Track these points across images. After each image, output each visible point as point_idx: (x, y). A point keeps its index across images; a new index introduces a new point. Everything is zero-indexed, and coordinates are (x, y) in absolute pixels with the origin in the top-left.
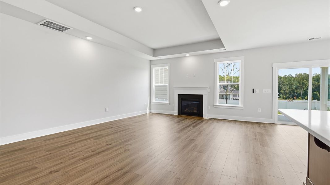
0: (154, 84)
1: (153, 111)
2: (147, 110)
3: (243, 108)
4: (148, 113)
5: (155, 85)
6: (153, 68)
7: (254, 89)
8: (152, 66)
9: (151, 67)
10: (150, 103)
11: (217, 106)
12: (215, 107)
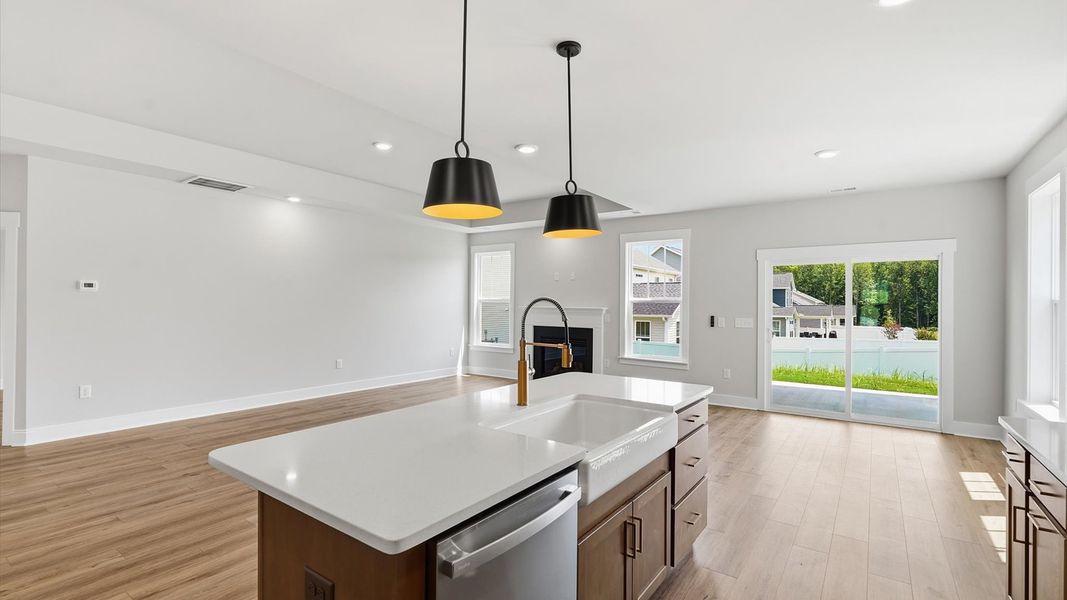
0: (478, 297)
1: (476, 370)
2: (456, 365)
3: (688, 368)
4: (459, 373)
5: (481, 298)
6: (476, 255)
7: (712, 318)
8: (473, 248)
9: (472, 251)
10: (467, 348)
11: (626, 359)
12: (622, 362)
